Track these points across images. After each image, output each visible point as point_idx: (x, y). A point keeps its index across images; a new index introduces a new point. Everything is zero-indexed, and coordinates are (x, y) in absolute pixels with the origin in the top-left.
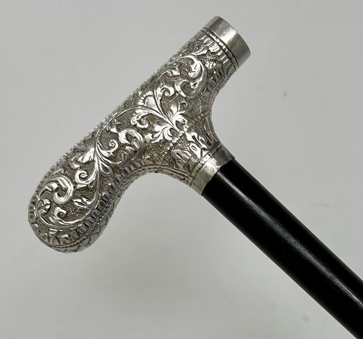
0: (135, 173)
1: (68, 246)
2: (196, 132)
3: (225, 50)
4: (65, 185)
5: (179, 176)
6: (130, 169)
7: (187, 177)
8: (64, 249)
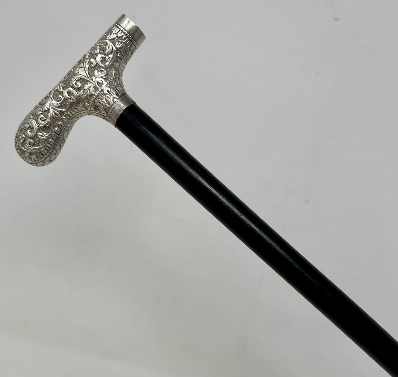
0: (76, 116)
1: (37, 162)
2: (110, 88)
3: (127, 34)
4: (33, 126)
5: (101, 116)
6: (72, 114)
7: (106, 116)
8: (36, 164)
